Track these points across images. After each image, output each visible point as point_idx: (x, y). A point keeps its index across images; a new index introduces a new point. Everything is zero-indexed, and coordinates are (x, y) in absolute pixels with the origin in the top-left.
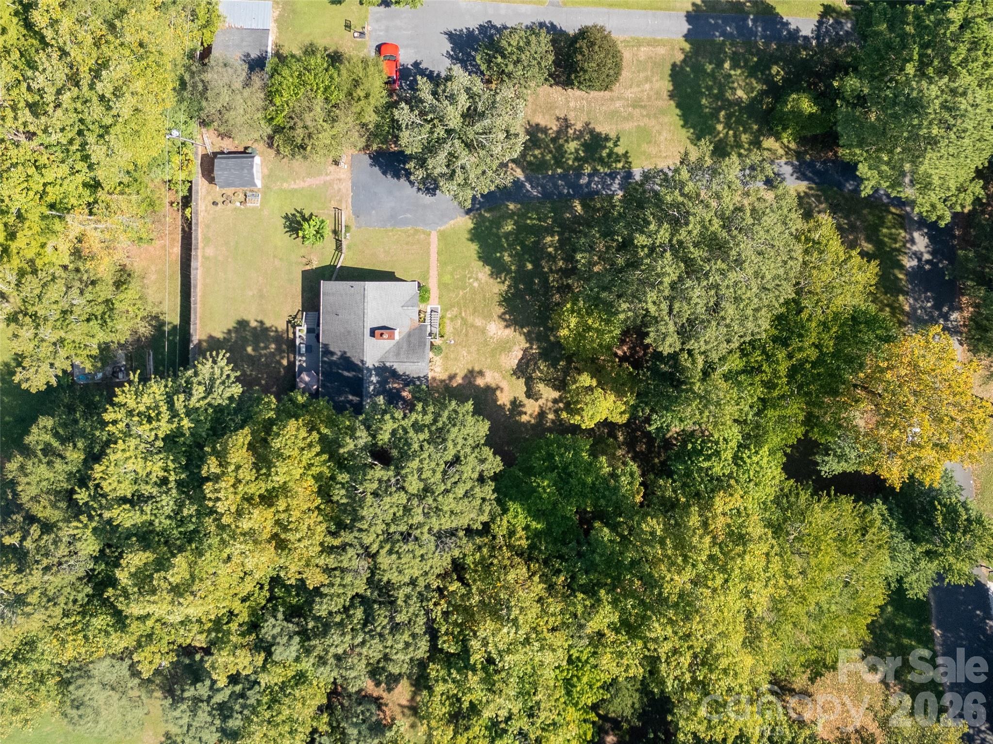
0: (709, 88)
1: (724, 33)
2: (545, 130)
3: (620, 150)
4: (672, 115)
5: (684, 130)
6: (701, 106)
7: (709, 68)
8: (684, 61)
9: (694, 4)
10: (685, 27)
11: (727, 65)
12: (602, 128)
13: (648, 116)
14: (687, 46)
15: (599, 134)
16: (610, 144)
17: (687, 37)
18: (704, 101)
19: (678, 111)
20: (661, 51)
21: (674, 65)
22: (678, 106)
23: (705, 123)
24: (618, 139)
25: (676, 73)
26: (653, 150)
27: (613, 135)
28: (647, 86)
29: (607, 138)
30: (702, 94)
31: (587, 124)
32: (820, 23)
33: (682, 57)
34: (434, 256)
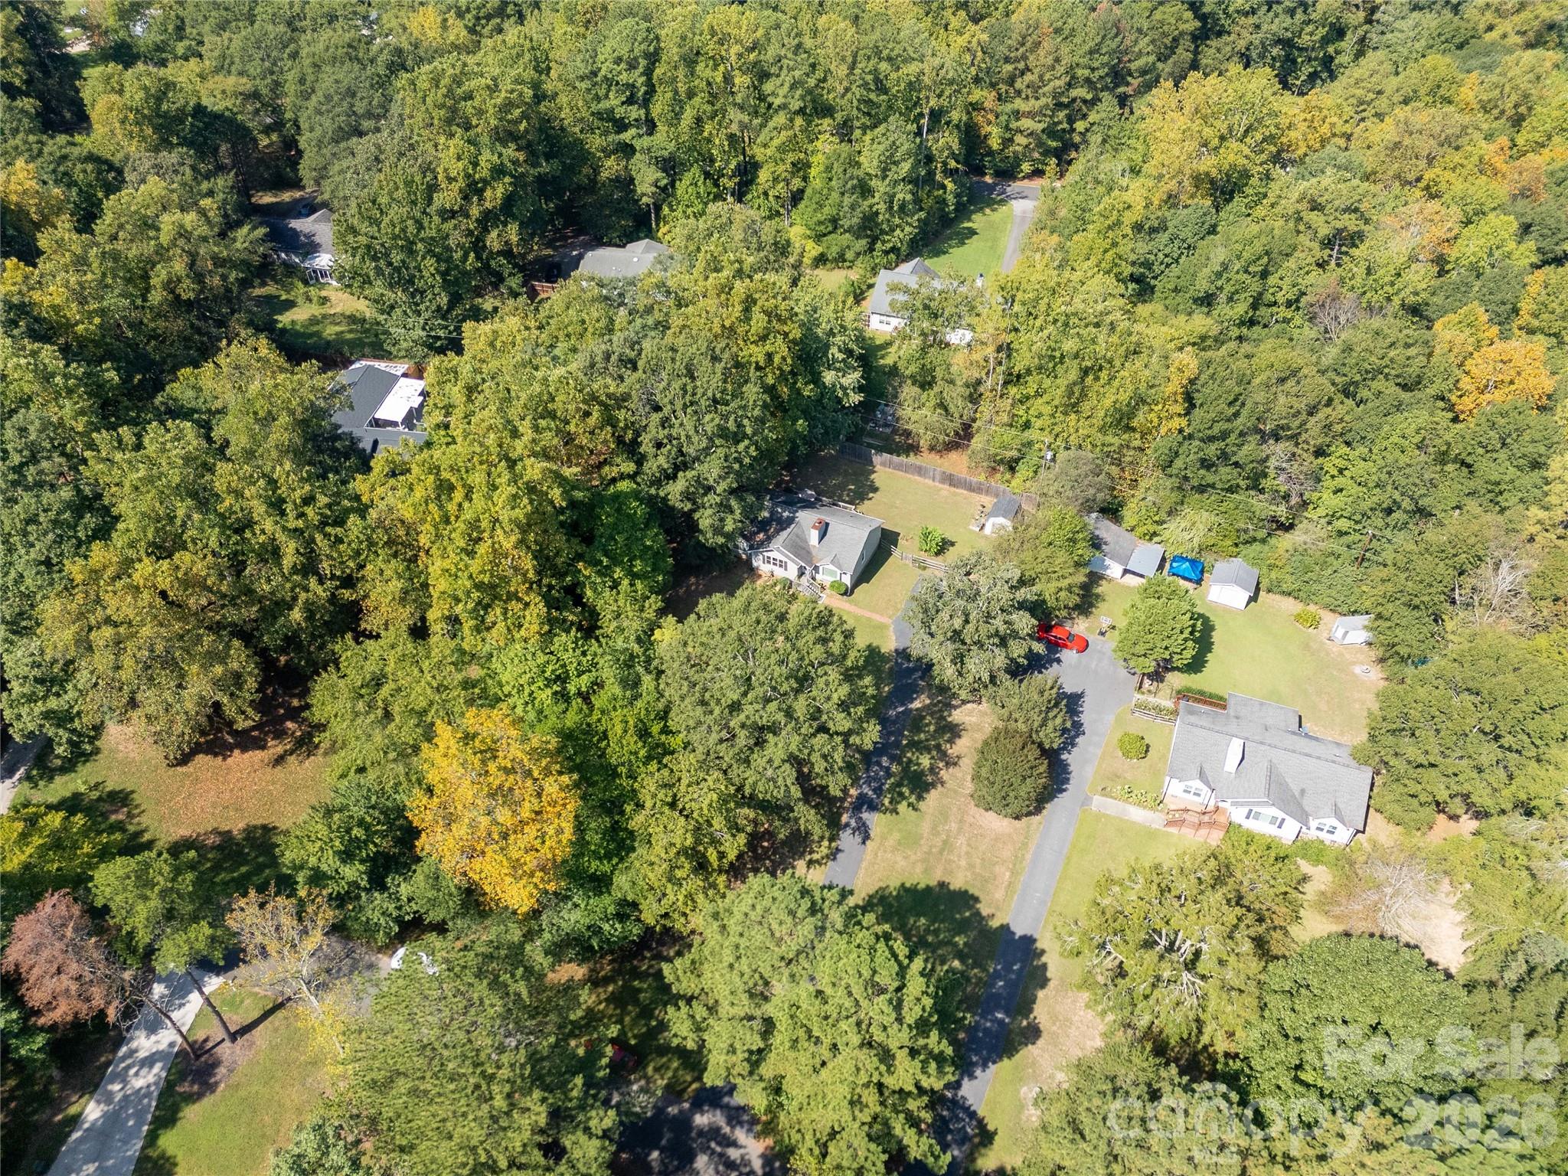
0: (936, 932)
1: (996, 975)
2: (951, 741)
3: (902, 807)
4: (921, 878)
5: (898, 884)
6: (918, 915)
7: (960, 940)
8: (978, 913)
9: (1043, 952)
10: (1019, 931)
11: (956, 964)
12: (933, 796)
13: (929, 853)
14: (995, 924)
15: (928, 791)
16: (913, 799)
17: (1005, 929)
18: (923, 920)
19: (922, 886)
20: (999, 895)
21: (977, 900)
22: (928, 889)
23: (897, 913)
24: (915, 809)
25: (966, 899)
26: (890, 842)
27: (922, 805)
28: (963, 863)
29: (920, 798)
30: (933, 922)
31: (943, 783)
32: (973, 1115)
33: (984, 913)
34: (868, 614)
